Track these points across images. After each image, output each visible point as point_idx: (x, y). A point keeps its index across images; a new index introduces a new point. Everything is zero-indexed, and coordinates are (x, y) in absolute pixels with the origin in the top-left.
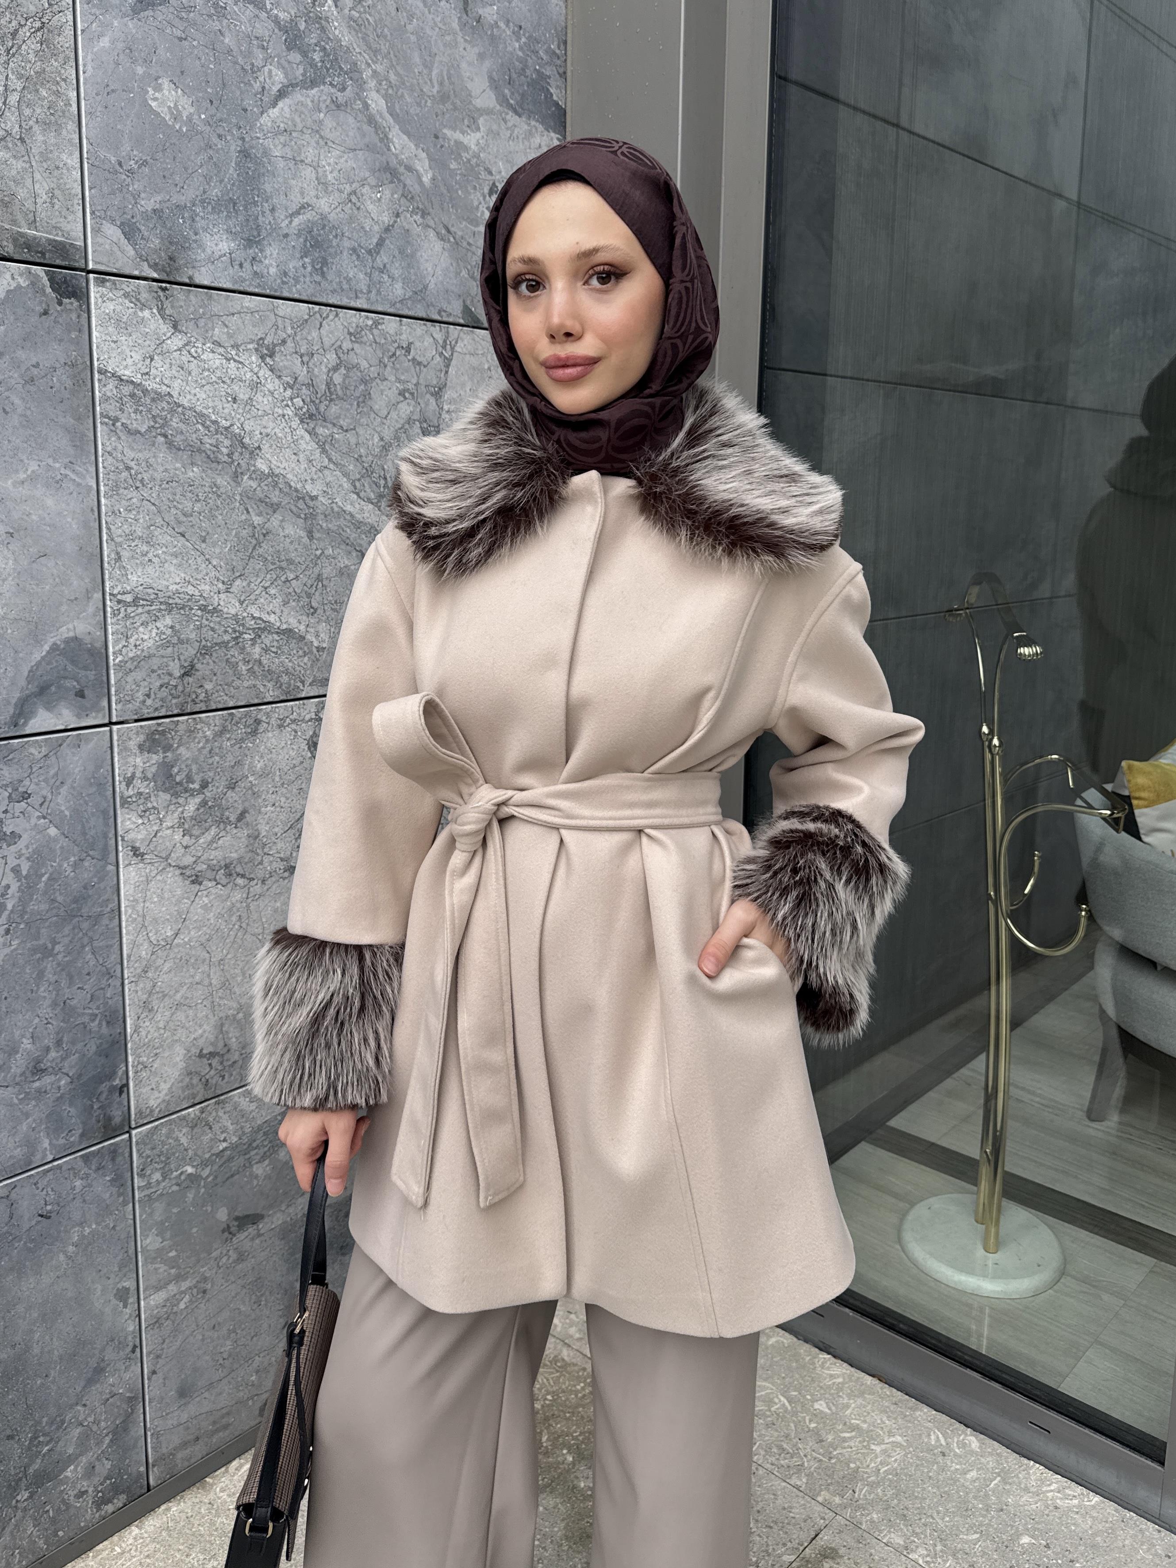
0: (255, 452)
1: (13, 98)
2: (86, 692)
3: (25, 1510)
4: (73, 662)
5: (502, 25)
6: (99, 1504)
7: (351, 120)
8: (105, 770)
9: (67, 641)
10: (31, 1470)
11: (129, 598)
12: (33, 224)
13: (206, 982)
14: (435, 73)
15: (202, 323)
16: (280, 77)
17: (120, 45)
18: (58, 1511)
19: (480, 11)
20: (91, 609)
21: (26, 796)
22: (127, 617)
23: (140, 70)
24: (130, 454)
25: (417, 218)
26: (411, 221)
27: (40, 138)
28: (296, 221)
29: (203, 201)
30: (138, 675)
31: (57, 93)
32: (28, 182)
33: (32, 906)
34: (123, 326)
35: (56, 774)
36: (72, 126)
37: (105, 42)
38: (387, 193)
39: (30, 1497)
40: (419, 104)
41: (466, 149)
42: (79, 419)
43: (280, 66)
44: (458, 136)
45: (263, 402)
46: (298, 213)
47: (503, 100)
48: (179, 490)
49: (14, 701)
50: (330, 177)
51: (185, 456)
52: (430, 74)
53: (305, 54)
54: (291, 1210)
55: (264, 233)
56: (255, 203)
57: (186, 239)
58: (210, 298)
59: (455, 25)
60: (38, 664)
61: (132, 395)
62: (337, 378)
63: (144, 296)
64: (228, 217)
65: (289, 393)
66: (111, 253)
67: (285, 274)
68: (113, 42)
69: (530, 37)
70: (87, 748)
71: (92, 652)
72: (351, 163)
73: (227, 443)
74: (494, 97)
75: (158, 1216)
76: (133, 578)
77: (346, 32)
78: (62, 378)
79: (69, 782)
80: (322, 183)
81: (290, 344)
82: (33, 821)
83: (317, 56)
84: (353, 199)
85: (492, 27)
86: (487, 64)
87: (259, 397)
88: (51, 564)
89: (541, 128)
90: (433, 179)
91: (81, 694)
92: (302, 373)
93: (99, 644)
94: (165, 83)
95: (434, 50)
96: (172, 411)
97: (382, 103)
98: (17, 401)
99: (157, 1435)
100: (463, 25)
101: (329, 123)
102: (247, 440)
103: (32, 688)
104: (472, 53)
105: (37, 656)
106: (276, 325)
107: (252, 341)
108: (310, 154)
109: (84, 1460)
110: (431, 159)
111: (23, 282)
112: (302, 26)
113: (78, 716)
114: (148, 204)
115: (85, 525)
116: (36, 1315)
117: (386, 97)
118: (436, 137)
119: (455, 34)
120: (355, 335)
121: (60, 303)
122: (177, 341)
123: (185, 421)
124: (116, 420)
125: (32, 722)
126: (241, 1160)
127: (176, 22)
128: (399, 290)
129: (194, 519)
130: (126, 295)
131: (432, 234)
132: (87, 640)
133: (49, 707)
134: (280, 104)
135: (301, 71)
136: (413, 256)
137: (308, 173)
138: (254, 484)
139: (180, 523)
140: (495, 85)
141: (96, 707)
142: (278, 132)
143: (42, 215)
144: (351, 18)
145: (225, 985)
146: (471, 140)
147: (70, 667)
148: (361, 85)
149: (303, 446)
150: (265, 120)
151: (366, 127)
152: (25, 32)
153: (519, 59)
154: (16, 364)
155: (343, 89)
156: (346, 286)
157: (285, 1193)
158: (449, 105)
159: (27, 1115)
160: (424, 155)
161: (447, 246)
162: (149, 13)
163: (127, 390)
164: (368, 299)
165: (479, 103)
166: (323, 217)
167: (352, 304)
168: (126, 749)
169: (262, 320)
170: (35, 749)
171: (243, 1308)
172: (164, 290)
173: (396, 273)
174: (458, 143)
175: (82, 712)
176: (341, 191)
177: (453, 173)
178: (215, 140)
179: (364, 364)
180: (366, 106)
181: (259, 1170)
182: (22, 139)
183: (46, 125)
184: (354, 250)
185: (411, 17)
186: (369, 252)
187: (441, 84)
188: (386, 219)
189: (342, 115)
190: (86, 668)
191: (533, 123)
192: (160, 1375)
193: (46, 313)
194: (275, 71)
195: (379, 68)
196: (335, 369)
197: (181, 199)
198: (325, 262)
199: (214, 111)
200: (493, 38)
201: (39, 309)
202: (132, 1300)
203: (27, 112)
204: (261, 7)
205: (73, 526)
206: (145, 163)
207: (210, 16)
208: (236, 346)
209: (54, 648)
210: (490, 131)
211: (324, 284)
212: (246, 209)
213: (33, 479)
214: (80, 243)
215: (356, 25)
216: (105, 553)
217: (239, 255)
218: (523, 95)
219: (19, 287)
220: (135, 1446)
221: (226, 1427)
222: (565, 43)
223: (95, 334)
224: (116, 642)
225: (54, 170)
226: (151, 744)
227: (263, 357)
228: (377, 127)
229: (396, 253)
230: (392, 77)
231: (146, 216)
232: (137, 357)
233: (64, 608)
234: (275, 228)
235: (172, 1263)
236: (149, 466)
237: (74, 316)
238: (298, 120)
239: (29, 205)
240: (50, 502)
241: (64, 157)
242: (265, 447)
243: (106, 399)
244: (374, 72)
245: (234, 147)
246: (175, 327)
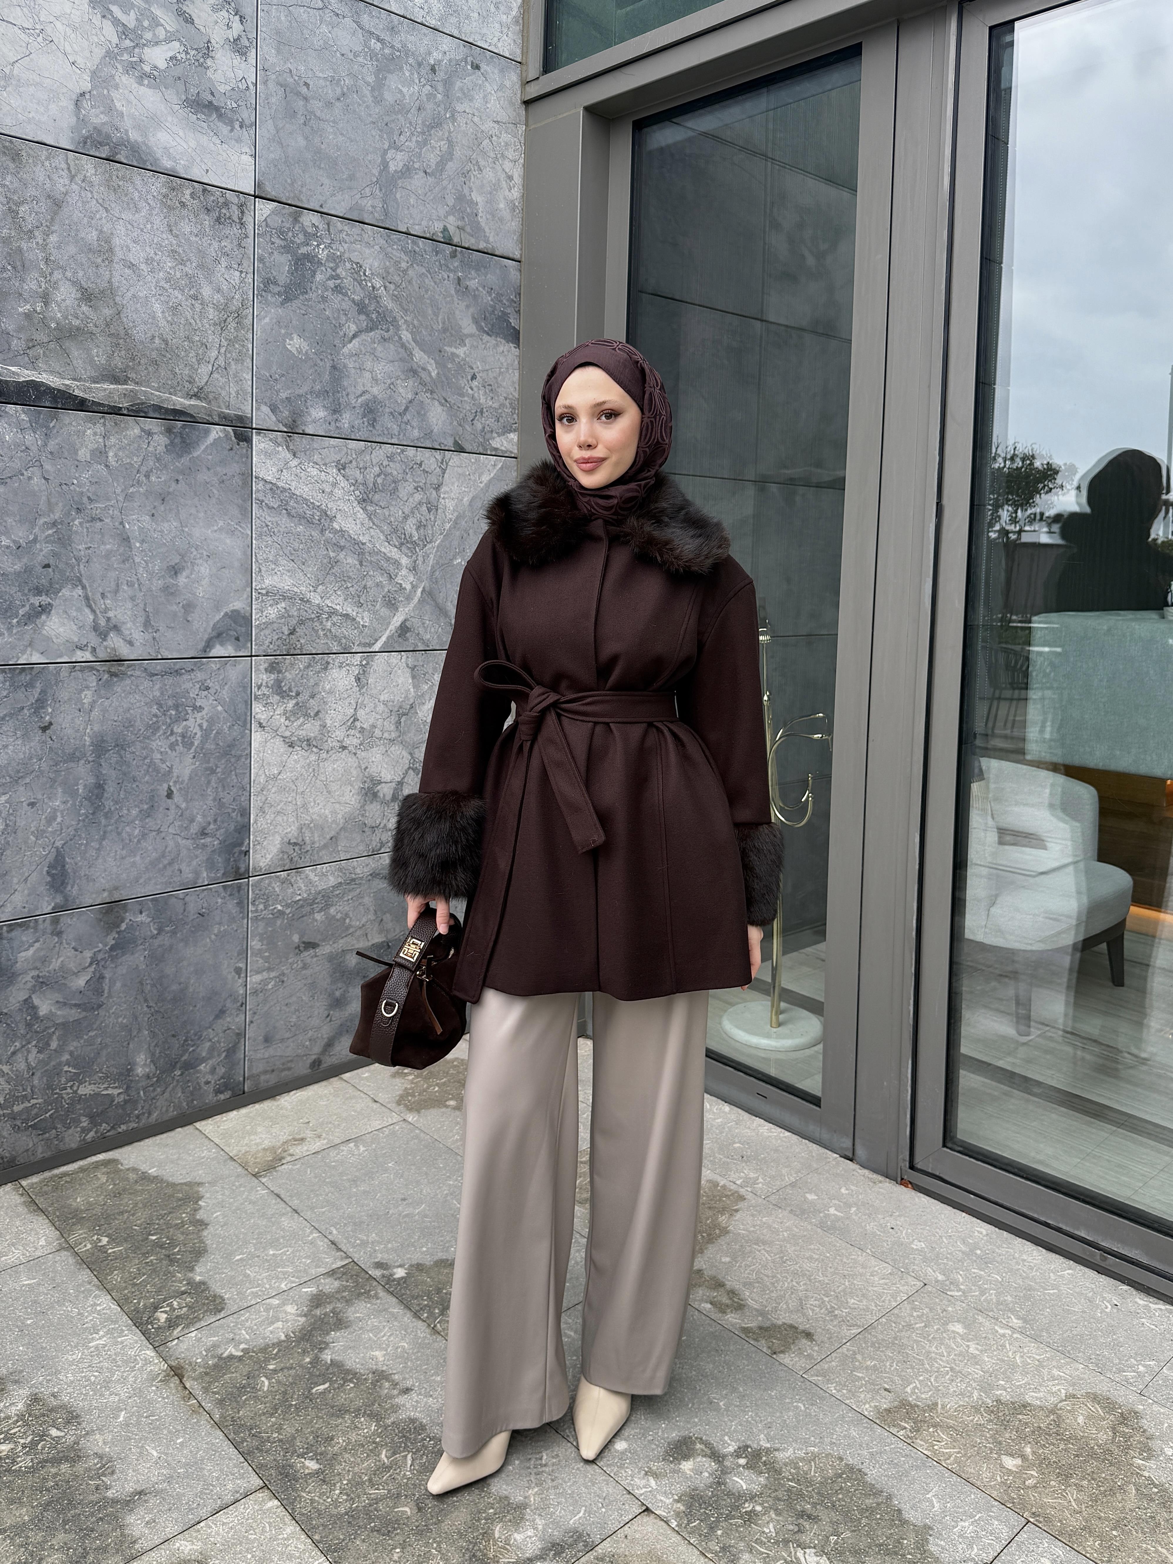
0: (333, 519)
1: (223, 350)
2: (240, 638)
3: (178, 1081)
4: (235, 622)
5: (480, 289)
6: (218, 1092)
7: (392, 346)
8: (247, 680)
9: (233, 611)
10: (183, 1059)
11: (264, 592)
12: (228, 407)
13: (294, 802)
14: (440, 317)
15: (308, 453)
16: (353, 328)
17: (274, 321)
18: (195, 1088)
19: (468, 283)
20: (245, 596)
21: (207, 688)
22: (263, 601)
23: (283, 331)
24: (269, 519)
25: (428, 395)
26: (424, 397)
27: (234, 367)
28: (360, 400)
29: (311, 392)
30: (267, 632)
31: (243, 346)
32: (227, 388)
33: (207, 746)
34: (268, 455)
35: (223, 679)
36: (249, 361)
37: (267, 320)
38: (411, 383)
39: (181, 1075)
40: (430, 335)
41: (458, 356)
42: (244, 501)
43: (354, 322)
44: (453, 350)
45: (338, 492)
46: (361, 395)
47: (480, 329)
48: (292, 538)
49: (205, 639)
50: (379, 376)
51: (296, 520)
52: (437, 319)
53: (368, 315)
54: (335, 945)
55: (342, 407)
56: (338, 392)
57: (302, 411)
58: (313, 440)
59: (453, 292)
60: (218, 622)
61: (271, 489)
62: (379, 480)
63: (280, 440)
64: (324, 399)
65: (352, 488)
66: (264, 420)
67: (353, 427)
68: (271, 319)
69: (498, 293)
70: (239, 667)
71: (244, 617)
72: (391, 368)
73: (318, 514)
74: (474, 327)
75: (260, 930)
76: (267, 582)
77: (390, 302)
78: (238, 480)
79: (229, 684)
80: (375, 380)
81: (354, 463)
82: (210, 702)
83: (374, 316)
84: (392, 387)
85: (474, 291)
86: (471, 310)
87: (336, 490)
88: (227, 572)
89: (503, 341)
90: (438, 373)
91: (237, 639)
92: (360, 478)
93: (248, 614)
94: (295, 336)
95: (440, 306)
96: (291, 497)
97: (409, 336)
98: (216, 492)
99: (250, 1060)
100: (457, 291)
101: (380, 349)
102: (329, 513)
103: (214, 634)
104: (462, 305)
105: (217, 618)
106: (347, 453)
107: (334, 462)
108: (368, 365)
109: (210, 1062)
110: (436, 363)
111: (222, 435)
112: (367, 302)
113: (236, 650)
114: (283, 395)
115: (245, 553)
116: (192, 969)
117: (412, 333)
118: (440, 351)
119: (452, 296)
120: (390, 458)
121: (238, 444)
122: (295, 462)
123: (297, 502)
124: (263, 501)
125: (213, 651)
126: (308, 909)
127: (302, 307)
128: (416, 433)
129: (299, 553)
130: (271, 440)
131: (436, 403)
132: (242, 612)
133: (222, 645)
134: (354, 341)
135: (365, 323)
136: (425, 415)
137: (367, 375)
138: (332, 536)
139: (292, 554)
140: (476, 321)
141: (244, 646)
142: (351, 355)
143: (232, 402)
144: (393, 295)
145: (304, 806)
146: (461, 351)
147: (233, 625)
148: (398, 328)
149: (359, 515)
150: (345, 350)
151: (400, 350)
152: (231, 319)
153: (491, 306)
154: (216, 474)
155: (388, 331)
156: (386, 432)
157: (332, 934)
158: (448, 334)
159: (197, 857)
160: (433, 361)
161: (445, 408)
162: (289, 304)
163: (268, 486)
164: (398, 439)
165: (466, 331)
166: (375, 397)
167: (390, 441)
168: (259, 670)
169: (340, 451)
170: (214, 665)
171: (304, 998)
172: (289, 437)
173: (415, 424)
174: (453, 354)
175: (238, 648)
176: (385, 383)
177: (449, 370)
178: (319, 361)
179: (395, 473)
180: (400, 338)
181: (318, 916)
182: (225, 368)
183: (237, 361)
184: (391, 413)
185: (427, 291)
186: (400, 414)
187: (444, 323)
188: (410, 396)
189: (387, 344)
190: (241, 626)
191: (499, 339)
192: (255, 1024)
193: (231, 449)
194: (351, 325)
195: (408, 318)
196: (379, 475)
197: (301, 392)
198: (375, 420)
199: (318, 347)
200: (475, 297)
201: (228, 447)
202: (243, 975)
203: (229, 355)
204: (346, 295)
205: (239, 554)
206: (283, 375)
207: (319, 302)
208: (325, 464)
209: (226, 614)
210: (472, 346)
211: (374, 432)
212: (333, 394)
213: (221, 529)
214: (250, 415)
215: (395, 298)
216: (254, 568)
217: (329, 418)
218: (493, 325)
219: (220, 437)
220: (238, 1063)
221: (289, 1069)
222: (520, 294)
223: (254, 459)
224: (257, 614)
225: (239, 381)
226: (272, 668)
227: (339, 470)
228: (406, 349)
229: (415, 413)
230: (415, 322)
231: (282, 401)
232: (274, 470)
233: (232, 595)
234: (348, 404)
235: (266, 959)
236: (278, 525)
237: (245, 451)
238: (363, 348)
239: (227, 399)
240: (228, 541)
241: (244, 375)
242: (338, 516)
243: (258, 491)
244: (406, 321)
245: (329, 364)
246: (294, 455)
